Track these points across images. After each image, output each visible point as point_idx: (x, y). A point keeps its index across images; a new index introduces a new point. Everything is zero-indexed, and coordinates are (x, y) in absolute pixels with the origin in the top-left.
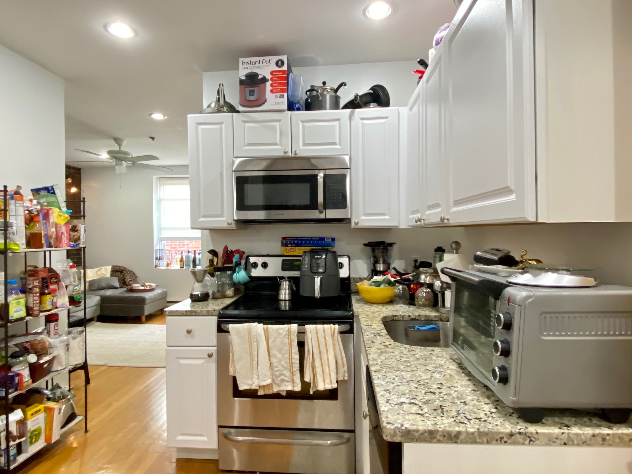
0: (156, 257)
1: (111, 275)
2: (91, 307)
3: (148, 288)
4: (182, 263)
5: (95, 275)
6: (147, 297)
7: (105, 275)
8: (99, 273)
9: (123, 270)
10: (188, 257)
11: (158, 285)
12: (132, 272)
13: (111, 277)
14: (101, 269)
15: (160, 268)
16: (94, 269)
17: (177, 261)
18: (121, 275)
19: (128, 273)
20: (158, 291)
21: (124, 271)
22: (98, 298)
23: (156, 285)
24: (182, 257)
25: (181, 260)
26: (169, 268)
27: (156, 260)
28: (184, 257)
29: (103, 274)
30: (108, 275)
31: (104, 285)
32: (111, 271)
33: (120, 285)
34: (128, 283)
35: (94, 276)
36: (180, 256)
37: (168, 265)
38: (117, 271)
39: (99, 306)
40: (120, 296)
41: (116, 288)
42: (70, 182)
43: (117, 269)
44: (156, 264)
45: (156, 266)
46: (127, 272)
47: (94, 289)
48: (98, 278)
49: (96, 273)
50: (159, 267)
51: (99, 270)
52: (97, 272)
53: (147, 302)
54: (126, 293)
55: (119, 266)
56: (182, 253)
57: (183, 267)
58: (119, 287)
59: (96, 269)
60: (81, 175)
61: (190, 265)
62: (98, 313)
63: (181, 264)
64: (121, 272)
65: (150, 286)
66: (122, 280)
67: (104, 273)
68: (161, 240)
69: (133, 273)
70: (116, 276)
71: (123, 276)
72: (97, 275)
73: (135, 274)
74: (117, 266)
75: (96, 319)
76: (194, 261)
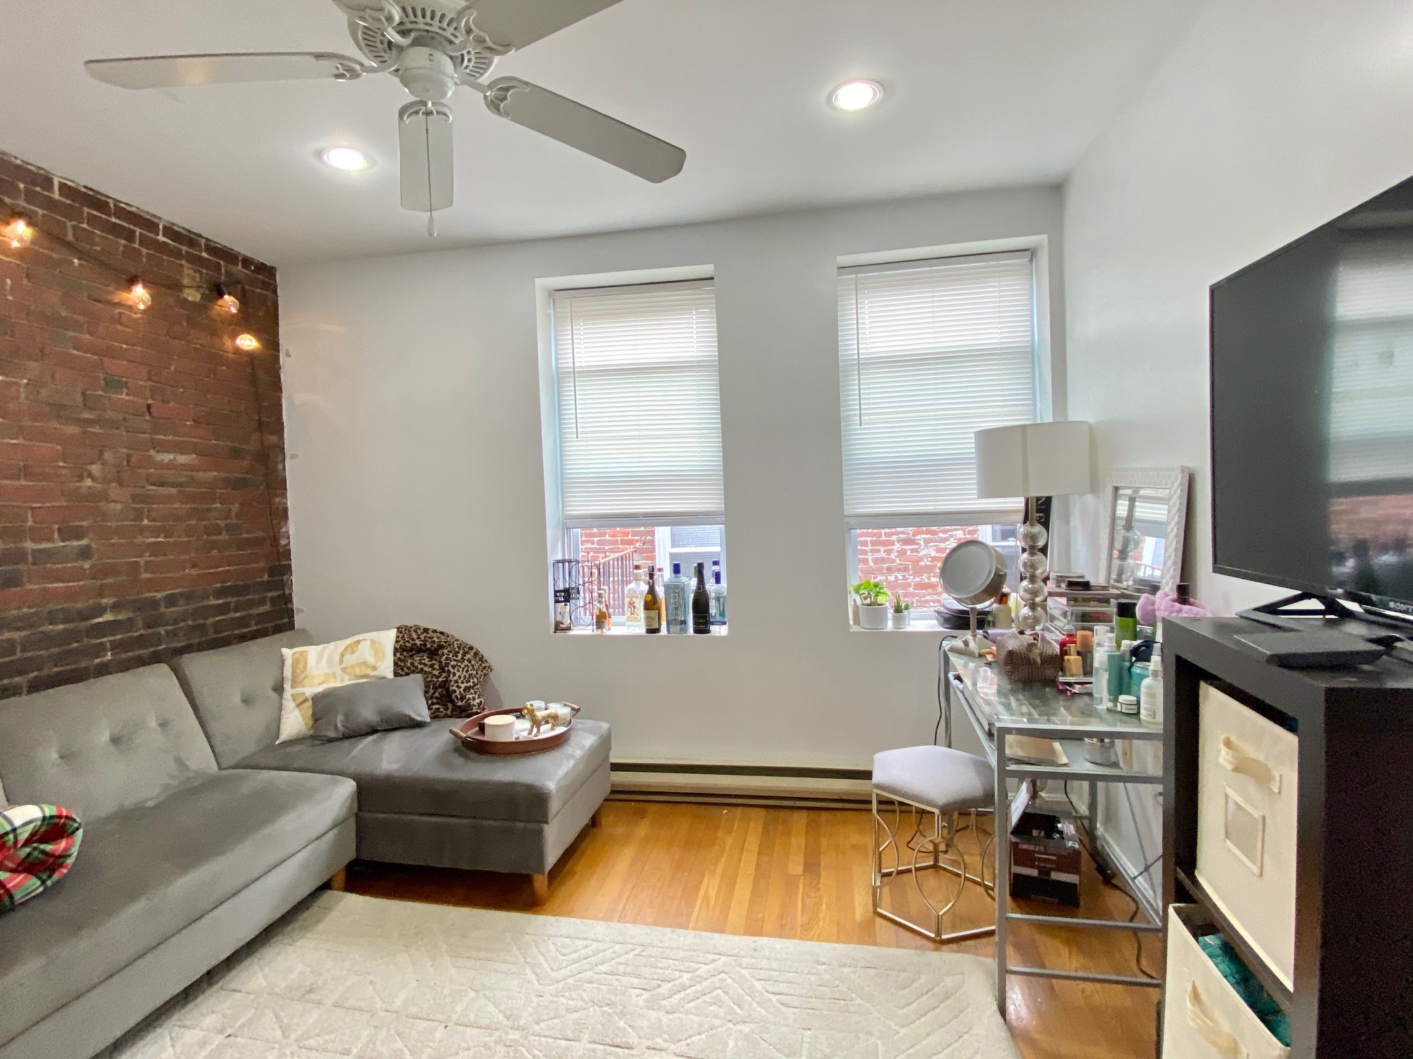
0: (556, 592)
1: (396, 664)
2: (318, 838)
3: (546, 732)
4: (654, 613)
5: (338, 671)
6: (551, 785)
7: (374, 668)
8: (350, 659)
9: (441, 647)
10: (675, 590)
11: (578, 710)
12: (471, 648)
13: (396, 674)
14: (359, 642)
15: (574, 632)
16: (332, 646)
17: (632, 604)
18: (432, 666)
19: (460, 656)
20: (583, 742)
21: (445, 651)
22: (347, 787)
23: (573, 709)
24: (652, 591)
25: (651, 604)
26: (606, 632)
27: (557, 602)
28: (660, 591)
29: (365, 664)
30: (386, 667)
31: (368, 714)
32: (396, 650)
33: (430, 709)
34: (462, 698)
35: (334, 675)
36: (645, 588)
37: (601, 620)
38: (420, 650)
39: (352, 823)
40: (436, 781)
41: (419, 725)
42: (234, 310)
43: (418, 642)
44: (559, 618)
45: (558, 627)
46: (456, 654)
47: (332, 734)
48: (346, 681)
49: (341, 662)
50: (569, 629)
51: (352, 649)
52: (342, 655)
53: (554, 806)
54: (458, 761)
55: (426, 630)
56: (651, 576)
57: (656, 631)
58: (428, 720)
59: (342, 644)
60: (275, 291)
61: (684, 622)
62: (351, 854)
63: (648, 618)
64: (433, 653)
65: (554, 719)
66: (435, 688)
67: (371, 660)
68: (567, 524)
69: (476, 654)
70: (413, 670)
71: (442, 669)
72: (344, 670)
73: (481, 659)
74: (417, 628)
75: (340, 879)
76: (701, 605)
